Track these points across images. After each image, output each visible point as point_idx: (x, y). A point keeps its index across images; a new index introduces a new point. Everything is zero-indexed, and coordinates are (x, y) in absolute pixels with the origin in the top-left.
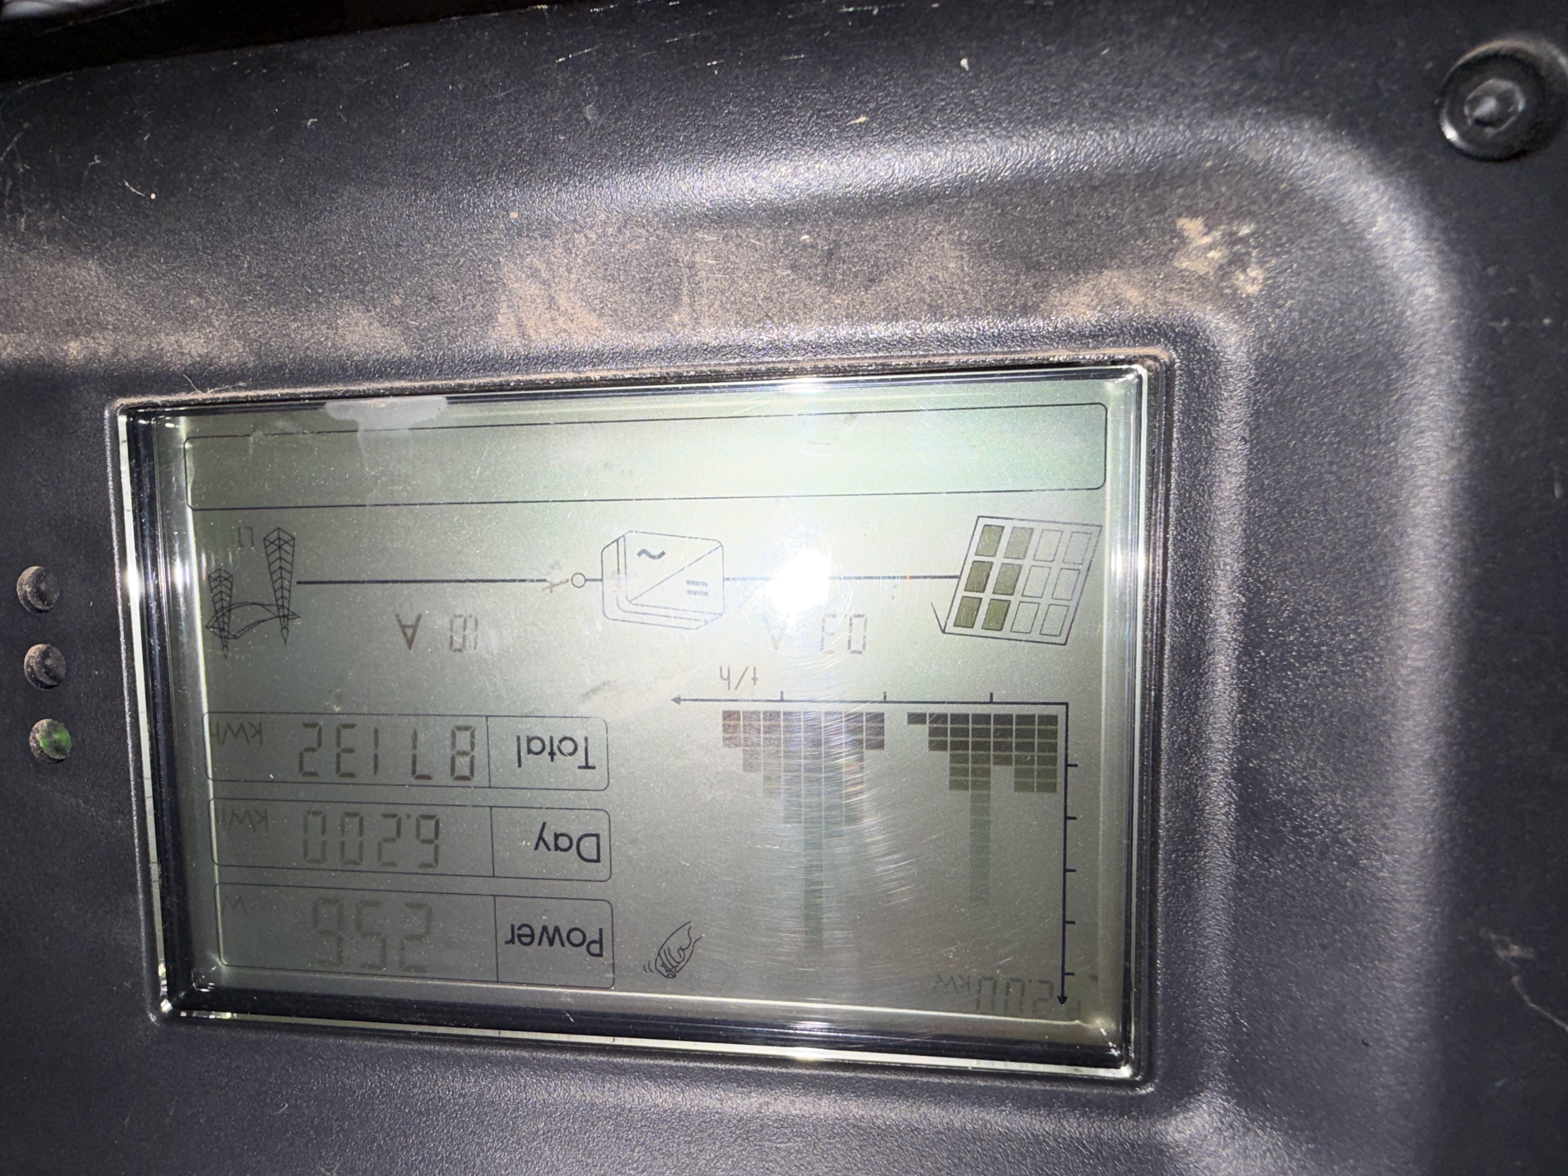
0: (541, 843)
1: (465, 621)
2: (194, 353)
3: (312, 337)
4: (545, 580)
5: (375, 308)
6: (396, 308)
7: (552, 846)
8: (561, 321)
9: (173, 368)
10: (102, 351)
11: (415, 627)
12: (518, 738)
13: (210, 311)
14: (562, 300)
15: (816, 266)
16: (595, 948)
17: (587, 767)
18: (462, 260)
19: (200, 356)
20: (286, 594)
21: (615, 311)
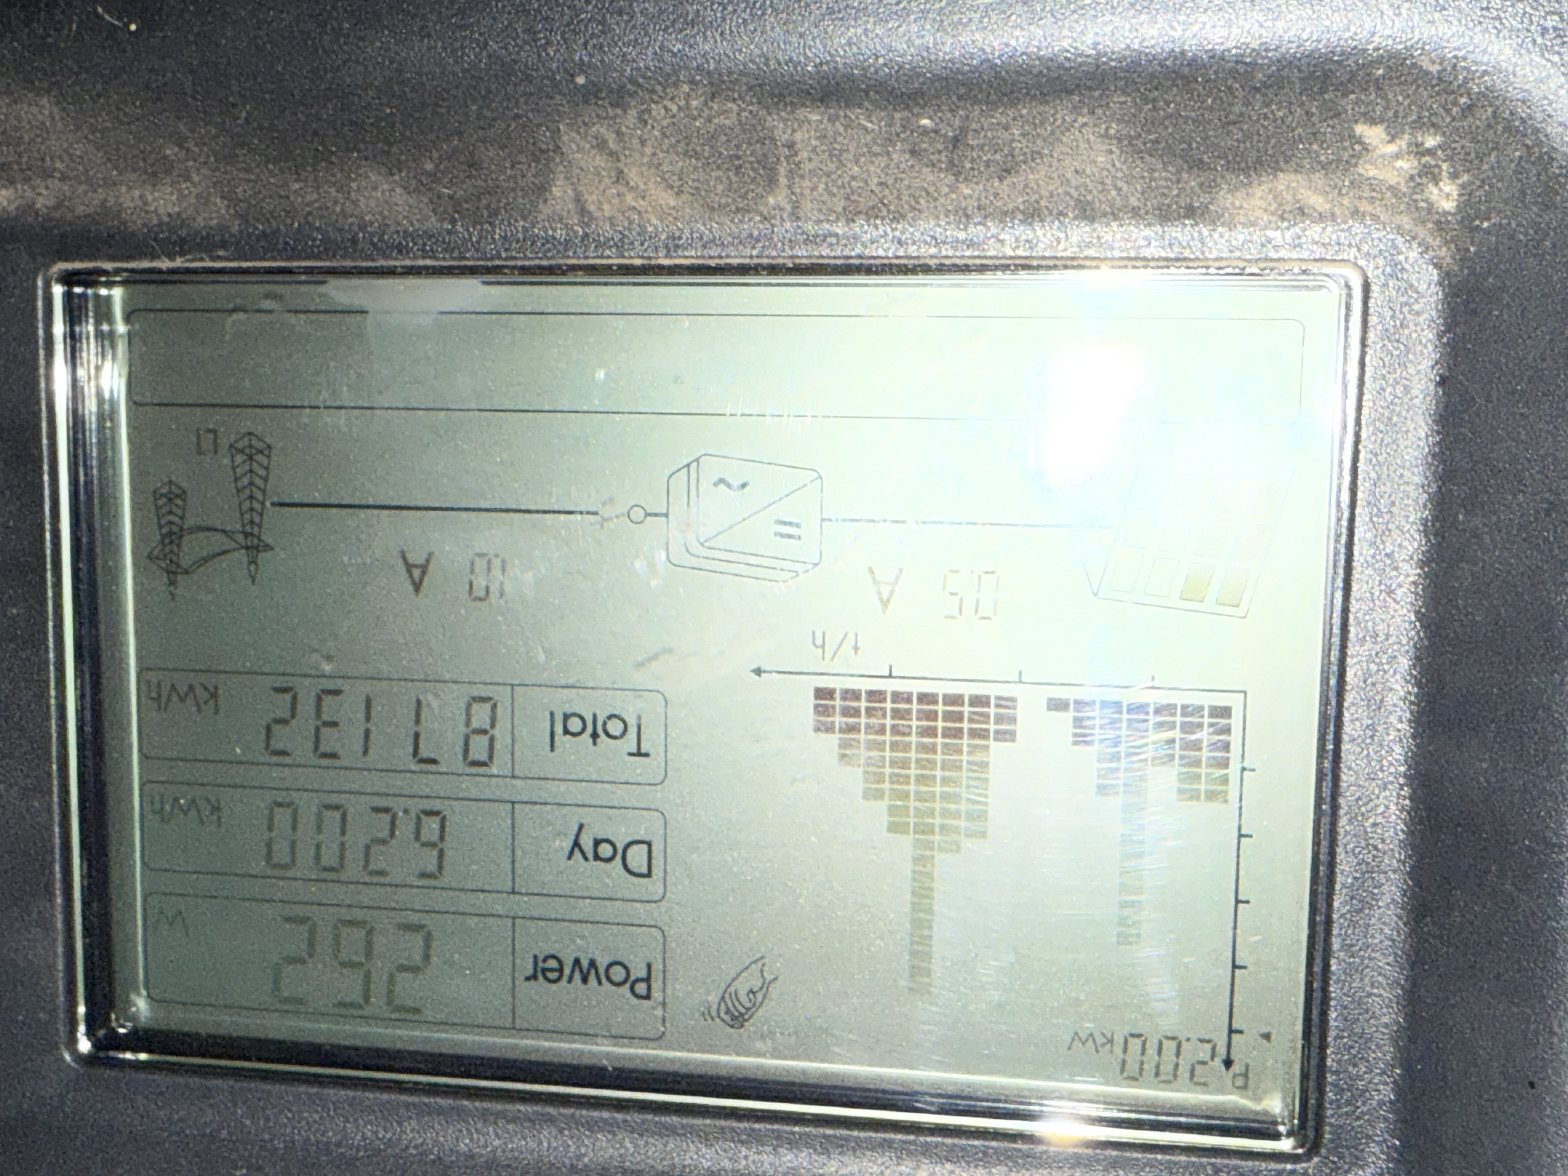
0: (577, 850)
1: (489, 562)
2: (161, 211)
3: (317, 200)
4: (595, 513)
5: (400, 171)
6: (428, 174)
7: (590, 856)
8: (629, 199)
9: (132, 227)
10: (40, 203)
11: (424, 568)
12: (552, 714)
13: (191, 163)
14: (632, 175)
15: (940, 152)
16: (641, 988)
17: (639, 754)
18: (513, 126)
19: (169, 215)
20: (257, 519)
21: (697, 189)
